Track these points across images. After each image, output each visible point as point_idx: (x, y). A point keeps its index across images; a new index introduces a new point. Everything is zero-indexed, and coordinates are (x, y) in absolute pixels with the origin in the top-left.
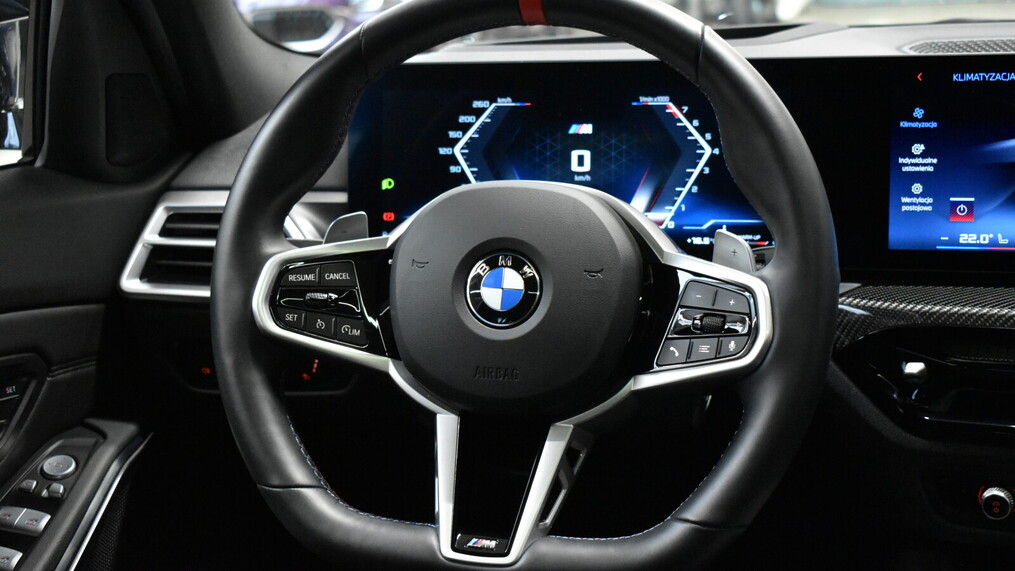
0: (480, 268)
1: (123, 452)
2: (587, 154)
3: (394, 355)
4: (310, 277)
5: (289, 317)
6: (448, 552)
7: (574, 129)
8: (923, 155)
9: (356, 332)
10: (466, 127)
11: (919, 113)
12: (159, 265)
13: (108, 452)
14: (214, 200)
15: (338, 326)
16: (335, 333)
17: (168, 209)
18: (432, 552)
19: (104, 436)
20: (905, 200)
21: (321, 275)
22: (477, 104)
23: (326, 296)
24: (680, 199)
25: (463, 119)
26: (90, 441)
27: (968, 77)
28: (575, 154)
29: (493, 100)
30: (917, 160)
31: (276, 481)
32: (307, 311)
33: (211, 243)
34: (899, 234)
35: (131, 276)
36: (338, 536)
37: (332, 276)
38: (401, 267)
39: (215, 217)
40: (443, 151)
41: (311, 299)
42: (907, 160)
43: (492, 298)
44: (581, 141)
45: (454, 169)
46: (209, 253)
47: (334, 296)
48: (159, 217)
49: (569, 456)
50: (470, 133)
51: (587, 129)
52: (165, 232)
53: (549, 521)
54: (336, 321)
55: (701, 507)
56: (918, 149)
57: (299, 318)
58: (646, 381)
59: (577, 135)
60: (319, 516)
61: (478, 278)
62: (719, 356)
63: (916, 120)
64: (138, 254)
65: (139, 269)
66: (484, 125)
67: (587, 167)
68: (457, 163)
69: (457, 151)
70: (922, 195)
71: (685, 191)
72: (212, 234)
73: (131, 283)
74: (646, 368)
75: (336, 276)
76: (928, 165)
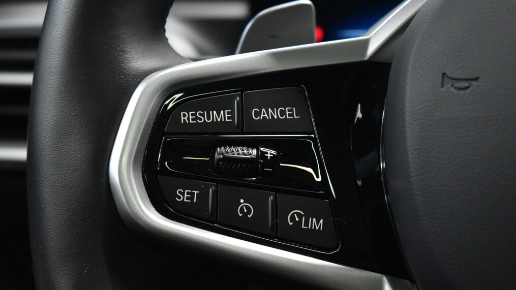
4: (222, 116)
5: (183, 196)
9: (317, 224)
15: (279, 212)
16: (275, 226)
21: (244, 112)
23: (254, 152)
32: (218, 182)
33: (26, 79)
37: (264, 114)
41: (226, 159)
47: (270, 153)
54: (275, 202)
57: (203, 196)
75: (272, 113)
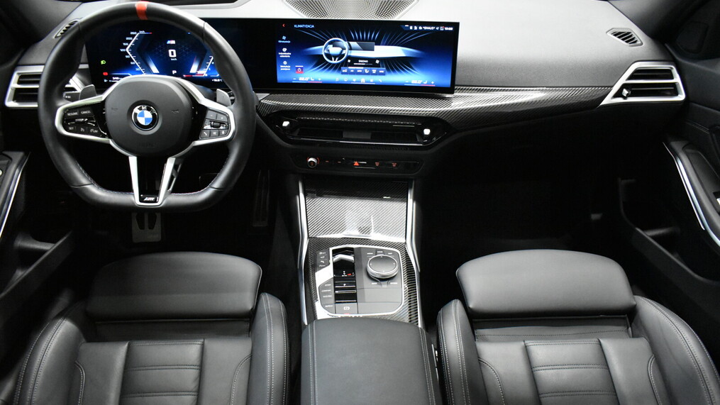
0: (136, 110)
1: (19, 165)
2: (174, 51)
3: (110, 137)
4: (76, 114)
5: (70, 128)
6: (138, 202)
7: (169, 42)
8: (287, 52)
9: (96, 131)
10: (129, 42)
11: (284, 38)
12: (19, 95)
13: (13, 167)
14: (38, 69)
15: (89, 130)
16: (88, 132)
17: (19, 74)
18: (133, 203)
19: (11, 159)
20: (282, 66)
22: (132, 33)
23: (83, 120)
24: (208, 66)
25: (127, 39)
26: (6, 161)
27: (299, 26)
28: (170, 51)
29: (138, 32)
30: (285, 54)
31: (76, 184)
32: (77, 126)
34: (281, 78)
35: (9, 101)
36: (100, 200)
37: (83, 113)
38: (108, 111)
39: (39, 76)
40: (122, 50)
41: (78, 121)
42: (281, 54)
43: (142, 121)
44: (172, 47)
45: (127, 57)
46: (36, 90)
47: (86, 119)
48: (15, 77)
49: (175, 167)
50: (131, 44)
51: (173, 42)
52: (19, 82)
53: (171, 189)
54: (88, 128)
55: (217, 183)
56: (285, 50)
57: (75, 128)
58: (198, 143)
59: (170, 44)
60: (93, 194)
61: (136, 114)
62: (219, 135)
63: (283, 40)
64: (10, 92)
65: (12, 98)
66: (136, 40)
67: (175, 56)
68: (128, 55)
69: (127, 50)
70: (287, 65)
71: (210, 63)
72: (37, 82)
73: (10, 104)
74: (197, 139)
75: (85, 112)
76: (288, 55)
